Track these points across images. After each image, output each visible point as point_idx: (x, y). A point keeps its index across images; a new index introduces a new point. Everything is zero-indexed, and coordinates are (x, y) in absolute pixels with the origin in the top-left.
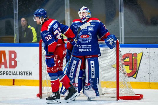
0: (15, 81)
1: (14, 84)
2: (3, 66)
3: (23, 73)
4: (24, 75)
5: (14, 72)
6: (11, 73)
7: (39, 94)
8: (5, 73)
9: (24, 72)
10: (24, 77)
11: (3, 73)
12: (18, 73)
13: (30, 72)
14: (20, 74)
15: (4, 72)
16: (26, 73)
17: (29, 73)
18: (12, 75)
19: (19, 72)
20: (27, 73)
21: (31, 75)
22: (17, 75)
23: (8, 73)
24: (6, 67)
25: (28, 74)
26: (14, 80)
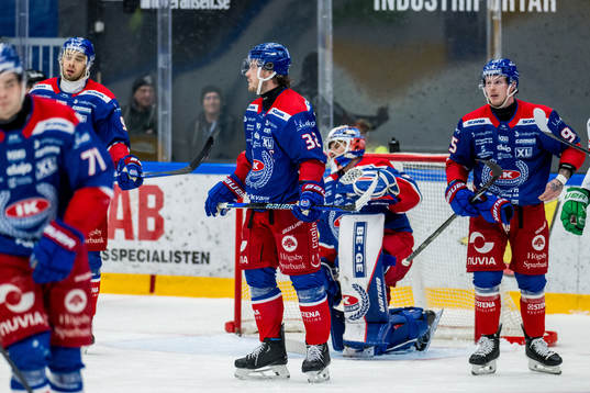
0: (157, 279)
1: (152, 290)
2: (120, 233)
3: (183, 256)
4: (186, 261)
5: (156, 253)
6: (145, 256)
7: (231, 323)
8: (125, 256)
9: (186, 253)
10: (186, 268)
11: (118, 253)
12: (167, 257)
13: (203, 254)
14: (174, 258)
15: (121, 251)
16: (190, 257)
17: (199, 256)
18: (148, 260)
19: (171, 253)
20: (194, 258)
21: (208, 262)
22: (164, 261)
23: (135, 254)
24: (129, 236)
25: (199, 260)
26: (153, 278)
